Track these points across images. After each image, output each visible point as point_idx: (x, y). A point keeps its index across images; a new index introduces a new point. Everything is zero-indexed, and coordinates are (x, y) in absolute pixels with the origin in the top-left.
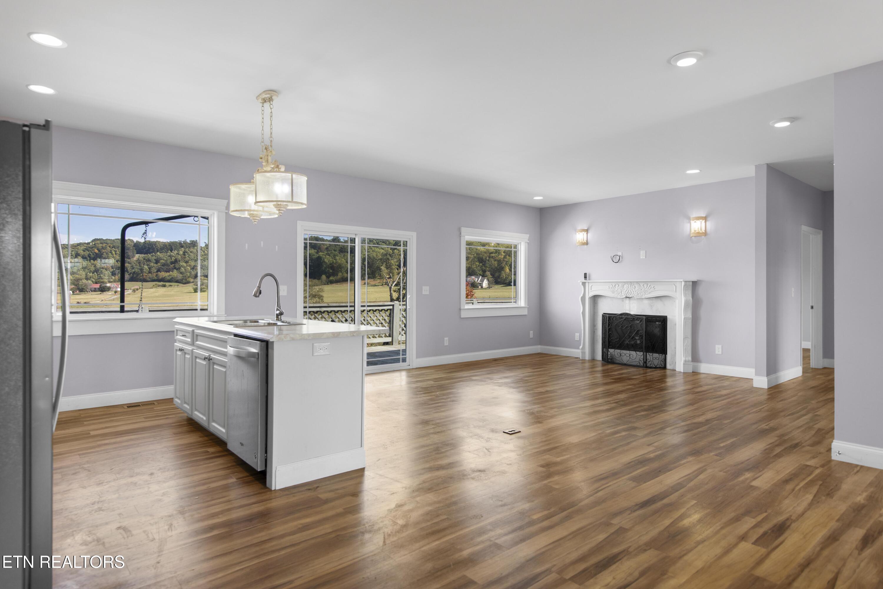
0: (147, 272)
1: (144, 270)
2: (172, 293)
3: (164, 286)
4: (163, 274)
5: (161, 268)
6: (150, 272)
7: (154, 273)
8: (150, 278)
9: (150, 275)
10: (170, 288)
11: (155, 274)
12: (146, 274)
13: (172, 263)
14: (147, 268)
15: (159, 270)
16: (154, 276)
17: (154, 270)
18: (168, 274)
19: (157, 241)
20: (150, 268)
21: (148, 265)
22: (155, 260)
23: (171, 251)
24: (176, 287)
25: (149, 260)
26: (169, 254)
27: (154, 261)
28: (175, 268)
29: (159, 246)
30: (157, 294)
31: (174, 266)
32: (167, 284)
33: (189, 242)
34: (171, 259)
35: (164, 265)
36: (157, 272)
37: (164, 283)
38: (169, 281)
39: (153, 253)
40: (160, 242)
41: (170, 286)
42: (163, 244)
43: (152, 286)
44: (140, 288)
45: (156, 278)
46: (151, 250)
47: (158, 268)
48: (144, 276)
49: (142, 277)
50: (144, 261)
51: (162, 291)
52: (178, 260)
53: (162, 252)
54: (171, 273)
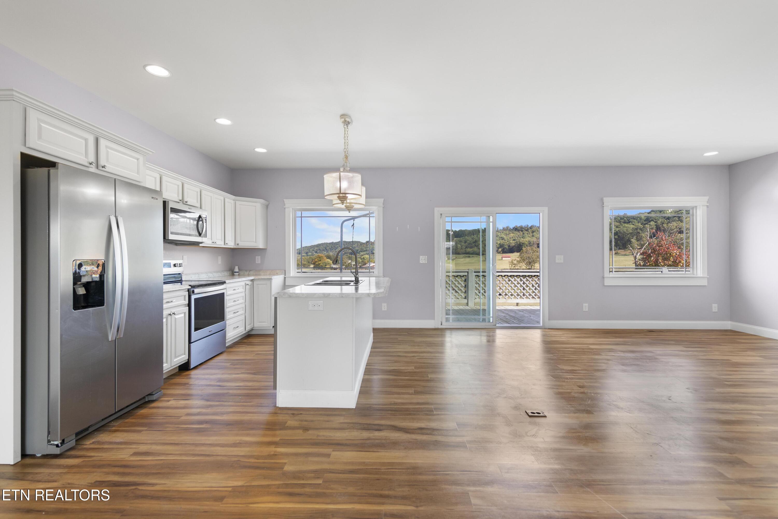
0: (460, 249)
1: (458, 247)
2: (473, 261)
3: (469, 257)
4: (469, 250)
5: (468, 246)
6: (461, 249)
7: (464, 249)
8: (462, 252)
9: (462, 250)
10: (472, 258)
11: (464, 250)
12: (460, 250)
13: (474, 242)
14: (460, 246)
15: (466, 247)
16: (463, 251)
17: (464, 247)
18: (471, 249)
19: (466, 230)
20: (461, 246)
21: (460, 244)
22: (464, 241)
23: (473, 235)
24: (476, 257)
25: (461, 241)
26: (472, 237)
27: (464, 242)
28: (476, 246)
29: (467, 233)
30: (465, 262)
31: (475, 244)
32: (471, 256)
33: (484, 229)
34: (473, 240)
35: (469, 244)
36: (466, 248)
37: (469, 255)
38: (472, 254)
39: (464, 237)
40: (467, 230)
41: (473, 257)
42: (469, 231)
43: (463, 257)
44: (456, 258)
45: (465, 252)
46: (463, 235)
47: (466, 246)
48: (458, 251)
49: (457, 252)
50: (459, 242)
51: (468, 260)
52: (477, 241)
53: (468, 236)
54: (473, 249)
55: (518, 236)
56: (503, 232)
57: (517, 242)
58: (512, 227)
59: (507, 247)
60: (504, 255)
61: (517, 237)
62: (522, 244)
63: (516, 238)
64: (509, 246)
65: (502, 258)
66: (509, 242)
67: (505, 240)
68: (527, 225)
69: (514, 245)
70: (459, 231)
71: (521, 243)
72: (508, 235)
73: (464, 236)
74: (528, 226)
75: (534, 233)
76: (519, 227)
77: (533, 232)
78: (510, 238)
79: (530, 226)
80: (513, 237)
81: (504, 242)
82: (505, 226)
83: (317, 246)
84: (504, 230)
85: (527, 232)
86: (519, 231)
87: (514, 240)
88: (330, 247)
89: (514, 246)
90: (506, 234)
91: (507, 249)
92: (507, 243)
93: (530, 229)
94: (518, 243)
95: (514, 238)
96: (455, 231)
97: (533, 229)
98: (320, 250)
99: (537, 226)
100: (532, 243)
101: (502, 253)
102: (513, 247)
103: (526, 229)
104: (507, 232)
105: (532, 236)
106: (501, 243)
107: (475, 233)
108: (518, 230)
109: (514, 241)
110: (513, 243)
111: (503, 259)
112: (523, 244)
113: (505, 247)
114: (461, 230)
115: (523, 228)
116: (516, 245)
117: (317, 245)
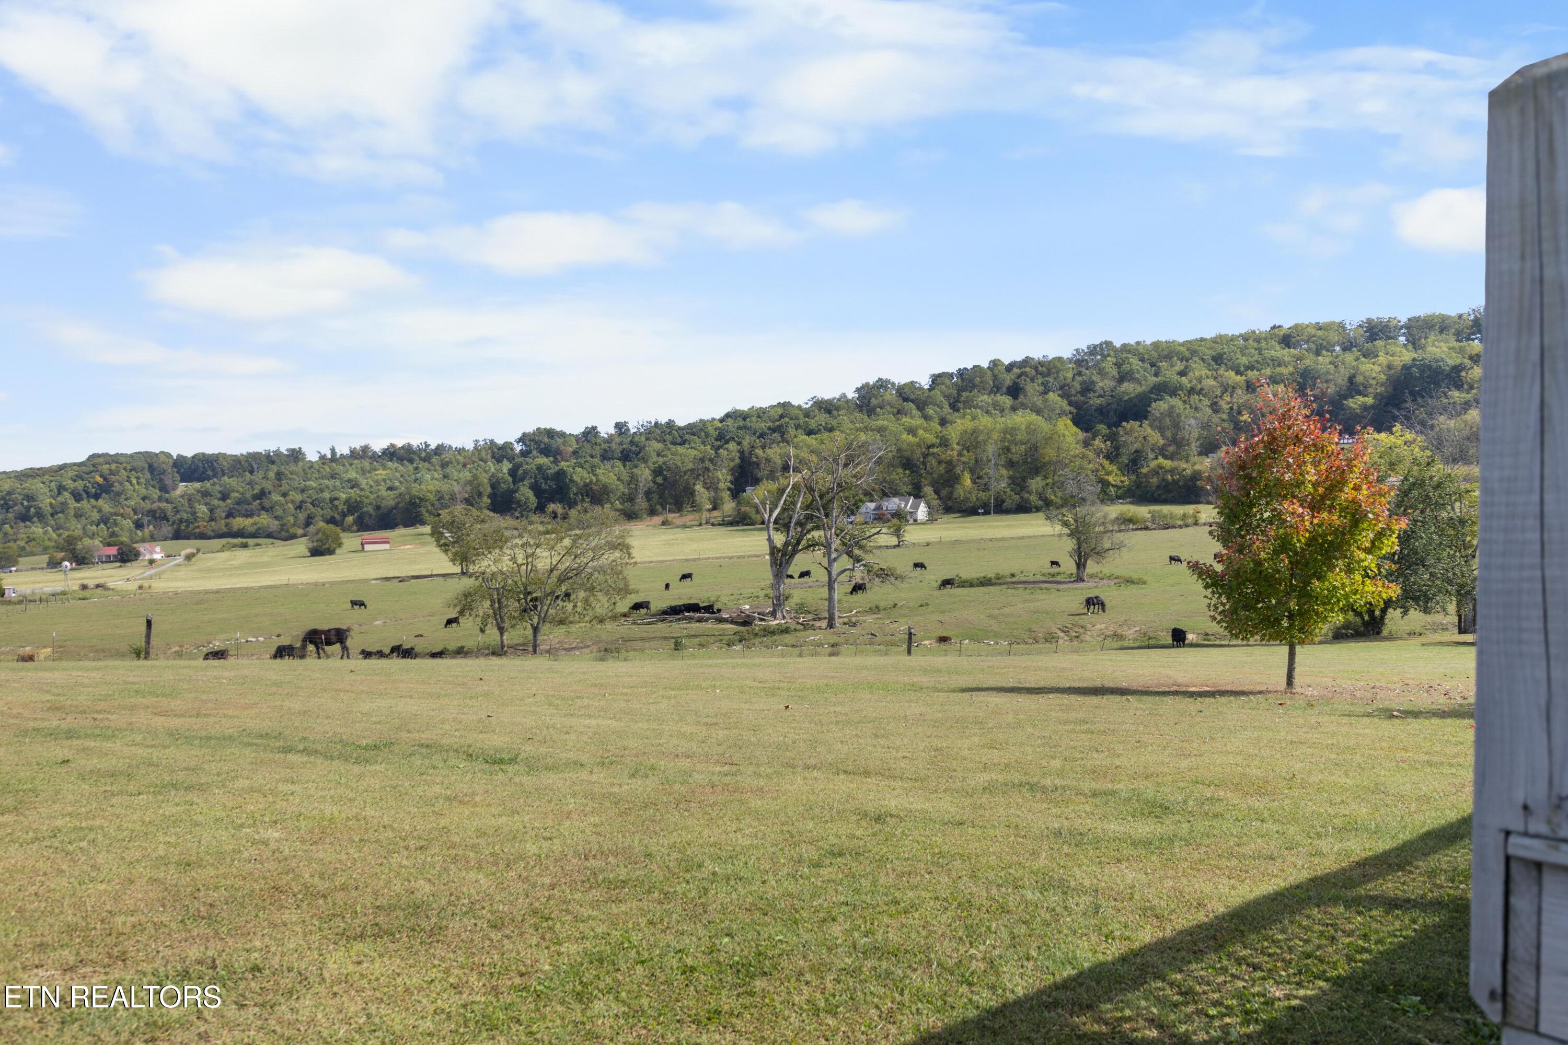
0: (207, 519)
1: (200, 515)
2: (266, 559)
3: (245, 546)
4: (239, 522)
5: (233, 508)
6: (212, 520)
7: (221, 519)
8: (213, 531)
9: (213, 523)
10: (258, 550)
11: (223, 521)
12: (205, 524)
13: (256, 497)
14: (206, 510)
15: (230, 515)
16: (221, 525)
17: (220, 514)
18: (249, 521)
20: (211, 511)
21: (206, 504)
22: (220, 492)
23: (251, 472)
25: (205, 494)
26: (248, 480)
27: (219, 495)
28: (263, 508)
29: (225, 463)
31: (260, 504)
32: (251, 541)
33: (286, 453)
34: (253, 489)
35: (239, 503)
36: (227, 517)
37: (244, 540)
38: (254, 535)
39: (215, 480)
40: (225, 454)
41: (258, 545)
42: (234, 458)
43: (220, 546)
44: (198, 551)
45: (225, 530)
46: (210, 473)
47: (227, 509)
48: (198, 527)
49: (198, 530)
50: (199, 497)
51: (242, 556)
52: (266, 491)
53: (233, 476)
54: (256, 519)
55: (402, 476)
56: (351, 465)
57: (400, 494)
58: (378, 446)
59: (370, 509)
60: (367, 535)
61: (397, 479)
62: (417, 501)
63: (397, 484)
64: (378, 508)
65: (362, 544)
66: (375, 495)
67: (362, 490)
68: (425, 443)
69: (392, 503)
70: (193, 457)
71: (414, 497)
72: (369, 472)
73: (215, 476)
74: (427, 445)
75: (449, 470)
76: (403, 447)
77: (444, 465)
78: (377, 482)
79: (433, 446)
80: (384, 480)
81: (360, 496)
82: (357, 444)
84: (356, 458)
85: (426, 464)
86: (401, 459)
87: (390, 489)
89: (396, 507)
90: (363, 472)
91: (371, 516)
92: (372, 497)
93: (436, 454)
94: (407, 497)
95: (389, 483)
96: (179, 456)
97: (443, 456)
99: (454, 447)
100: (447, 497)
101: (358, 531)
102: (390, 510)
103: (423, 455)
104: (366, 464)
105: (445, 477)
106: (350, 498)
107: (255, 466)
108: (398, 459)
109: (389, 492)
110: (389, 499)
111: (367, 547)
112: (421, 499)
113: (365, 509)
114: (204, 454)
115: (414, 452)
116: (399, 503)
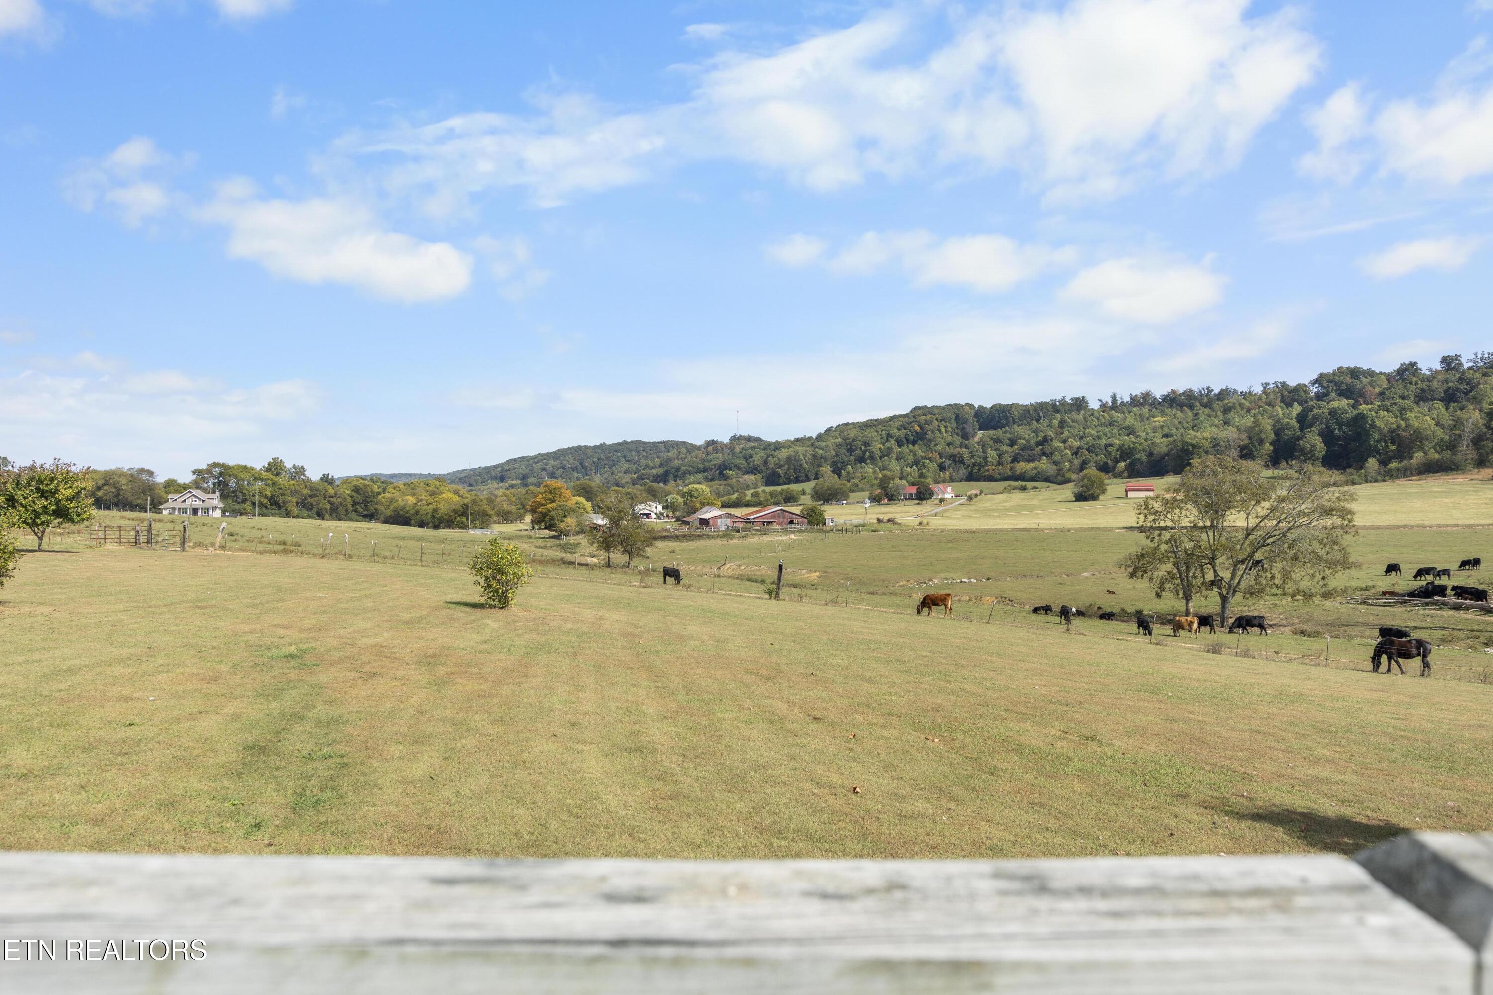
0: (995, 463)
1: (989, 460)
2: (1035, 502)
3: (1024, 489)
4: (1023, 467)
5: (1019, 454)
6: (1000, 464)
7: (1007, 463)
8: (1000, 474)
9: (1000, 467)
10: (1032, 493)
11: (1008, 466)
12: (994, 467)
13: (1039, 444)
14: (995, 455)
15: (1015, 460)
16: (1006, 470)
17: (1008, 458)
18: (1031, 465)
19: (1013, 404)
20: (1000, 456)
21: (996, 450)
22: (1009, 439)
23: (1038, 421)
24: (1044, 490)
25: (997, 441)
26: (1034, 427)
27: (1008, 442)
28: (1044, 454)
29: (1016, 413)
30: (1007, 504)
31: (1041, 450)
32: (1029, 484)
33: (1070, 401)
34: (1037, 436)
35: (1024, 448)
36: (1012, 462)
37: (1024, 483)
38: (1033, 479)
39: (1007, 427)
40: (1017, 404)
41: (1035, 488)
42: (1024, 408)
43: (1002, 489)
44: (981, 492)
45: (1010, 473)
46: (1004, 421)
47: (1013, 454)
48: (988, 470)
49: (988, 473)
50: (991, 443)
51: (1017, 498)
52: (1049, 438)
53: (1021, 425)
54: (1037, 463)
55: (1180, 422)
56: (1130, 412)
57: (1174, 441)
58: (1159, 392)
59: (1143, 457)
60: (1134, 482)
61: (1174, 425)
62: (1190, 448)
63: (1174, 431)
64: (1151, 454)
65: (1126, 491)
66: (1149, 442)
67: (1137, 436)
68: (1208, 388)
69: (1164, 450)
70: (992, 408)
71: (1188, 444)
72: (1147, 419)
73: (1007, 424)
74: (1210, 390)
75: (1232, 415)
76: (1184, 394)
77: (1227, 410)
78: (1154, 430)
79: (1216, 391)
80: (1162, 427)
81: (1134, 443)
82: (1138, 391)
83: (554, 458)
84: (1135, 405)
85: (1207, 410)
86: (1181, 406)
87: (1166, 435)
88: (595, 460)
89: (1167, 455)
90: (1142, 418)
91: (1142, 463)
92: (1145, 444)
93: (1218, 399)
94: (1180, 444)
95: (1166, 430)
96: (980, 406)
97: (1226, 401)
98: (564, 469)
99: (1240, 391)
100: (1223, 444)
101: (1129, 477)
102: (1163, 458)
103: (1205, 400)
104: (1145, 410)
105: (1225, 423)
106: (1123, 444)
107: (1042, 415)
108: (1178, 405)
109: (1164, 439)
110: (1162, 445)
111: (1131, 494)
112: (1194, 446)
113: (1137, 456)
114: (1000, 405)
115: (1196, 398)
116: (1172, 450)
117: (555, 453)
